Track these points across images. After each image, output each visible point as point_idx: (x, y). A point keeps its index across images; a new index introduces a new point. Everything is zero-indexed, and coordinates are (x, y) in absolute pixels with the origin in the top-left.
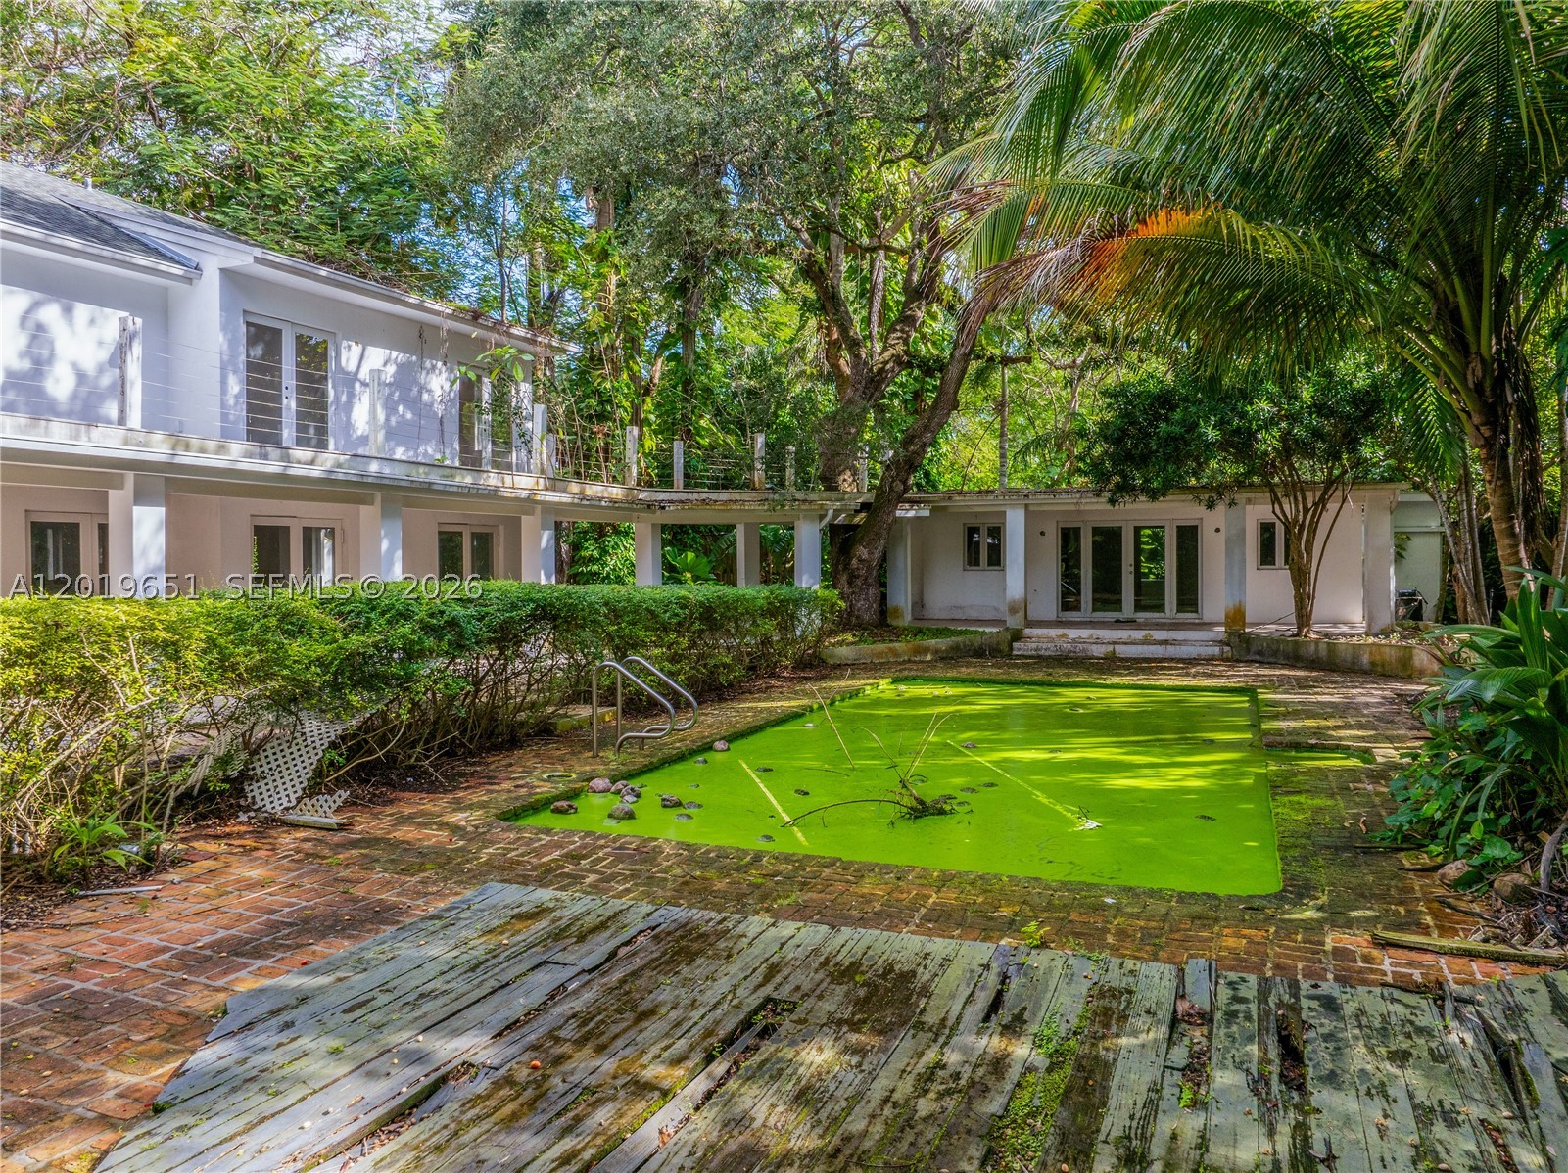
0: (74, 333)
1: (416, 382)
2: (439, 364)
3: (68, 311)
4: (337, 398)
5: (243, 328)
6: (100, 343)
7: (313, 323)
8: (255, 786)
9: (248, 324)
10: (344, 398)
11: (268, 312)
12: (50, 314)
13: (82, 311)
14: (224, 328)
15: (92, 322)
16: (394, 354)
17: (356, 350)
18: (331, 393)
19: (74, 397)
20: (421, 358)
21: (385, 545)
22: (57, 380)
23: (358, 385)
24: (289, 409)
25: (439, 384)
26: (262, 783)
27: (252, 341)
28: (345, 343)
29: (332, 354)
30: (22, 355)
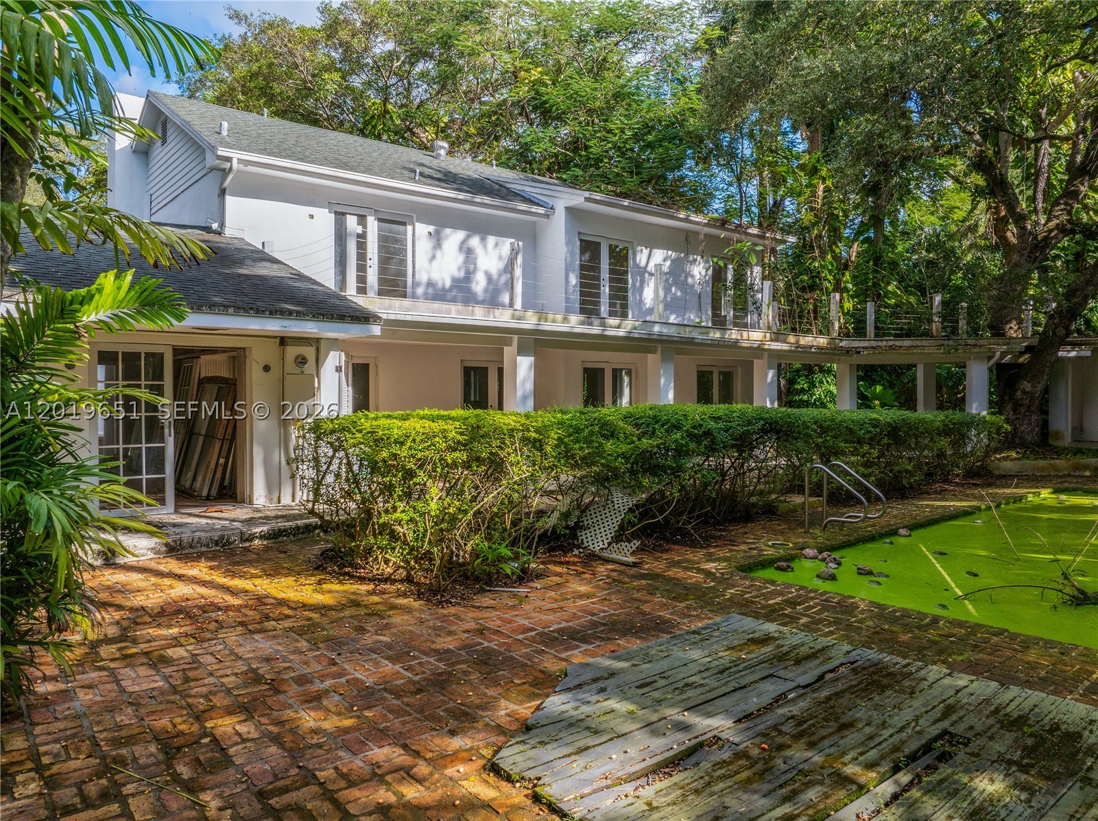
0: (486, 252)
1: (684, 271)
2: (699, 258)
3: (483, 239)
4: (634, 284)
5: (578, 243)
6: (500, 258)
7: (619, 237)
8: (583, 533)
9: (581, 241)
10: (638, 284)
11: (592, 233)
12: (475, 242)
13: (491, 240)
14: (567, 244)
15: (497, 245)
16: (670, 253)
17: (646, 252)
18: (630, 281)
19: (486, 291)
20: (687, 254)
21: (662, 381)
22: (477, 283)
23: (647, 275)
24: (605, 293)
25: (699, 271)
26: (588, 532)
27: (583, 252)
28: (639, 248)
29: (630, 255)
30: (459, 269)
